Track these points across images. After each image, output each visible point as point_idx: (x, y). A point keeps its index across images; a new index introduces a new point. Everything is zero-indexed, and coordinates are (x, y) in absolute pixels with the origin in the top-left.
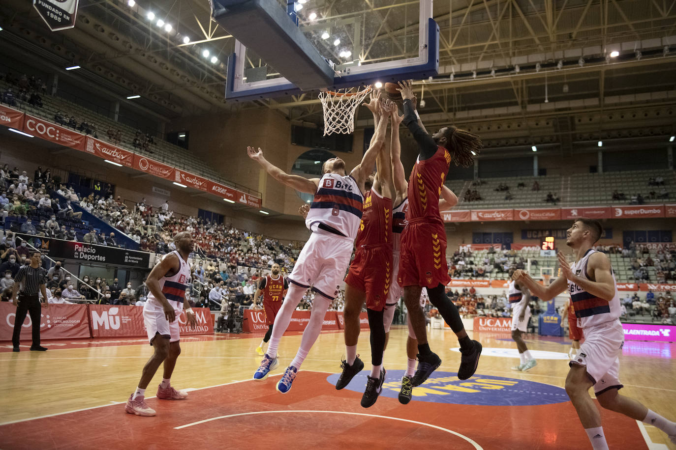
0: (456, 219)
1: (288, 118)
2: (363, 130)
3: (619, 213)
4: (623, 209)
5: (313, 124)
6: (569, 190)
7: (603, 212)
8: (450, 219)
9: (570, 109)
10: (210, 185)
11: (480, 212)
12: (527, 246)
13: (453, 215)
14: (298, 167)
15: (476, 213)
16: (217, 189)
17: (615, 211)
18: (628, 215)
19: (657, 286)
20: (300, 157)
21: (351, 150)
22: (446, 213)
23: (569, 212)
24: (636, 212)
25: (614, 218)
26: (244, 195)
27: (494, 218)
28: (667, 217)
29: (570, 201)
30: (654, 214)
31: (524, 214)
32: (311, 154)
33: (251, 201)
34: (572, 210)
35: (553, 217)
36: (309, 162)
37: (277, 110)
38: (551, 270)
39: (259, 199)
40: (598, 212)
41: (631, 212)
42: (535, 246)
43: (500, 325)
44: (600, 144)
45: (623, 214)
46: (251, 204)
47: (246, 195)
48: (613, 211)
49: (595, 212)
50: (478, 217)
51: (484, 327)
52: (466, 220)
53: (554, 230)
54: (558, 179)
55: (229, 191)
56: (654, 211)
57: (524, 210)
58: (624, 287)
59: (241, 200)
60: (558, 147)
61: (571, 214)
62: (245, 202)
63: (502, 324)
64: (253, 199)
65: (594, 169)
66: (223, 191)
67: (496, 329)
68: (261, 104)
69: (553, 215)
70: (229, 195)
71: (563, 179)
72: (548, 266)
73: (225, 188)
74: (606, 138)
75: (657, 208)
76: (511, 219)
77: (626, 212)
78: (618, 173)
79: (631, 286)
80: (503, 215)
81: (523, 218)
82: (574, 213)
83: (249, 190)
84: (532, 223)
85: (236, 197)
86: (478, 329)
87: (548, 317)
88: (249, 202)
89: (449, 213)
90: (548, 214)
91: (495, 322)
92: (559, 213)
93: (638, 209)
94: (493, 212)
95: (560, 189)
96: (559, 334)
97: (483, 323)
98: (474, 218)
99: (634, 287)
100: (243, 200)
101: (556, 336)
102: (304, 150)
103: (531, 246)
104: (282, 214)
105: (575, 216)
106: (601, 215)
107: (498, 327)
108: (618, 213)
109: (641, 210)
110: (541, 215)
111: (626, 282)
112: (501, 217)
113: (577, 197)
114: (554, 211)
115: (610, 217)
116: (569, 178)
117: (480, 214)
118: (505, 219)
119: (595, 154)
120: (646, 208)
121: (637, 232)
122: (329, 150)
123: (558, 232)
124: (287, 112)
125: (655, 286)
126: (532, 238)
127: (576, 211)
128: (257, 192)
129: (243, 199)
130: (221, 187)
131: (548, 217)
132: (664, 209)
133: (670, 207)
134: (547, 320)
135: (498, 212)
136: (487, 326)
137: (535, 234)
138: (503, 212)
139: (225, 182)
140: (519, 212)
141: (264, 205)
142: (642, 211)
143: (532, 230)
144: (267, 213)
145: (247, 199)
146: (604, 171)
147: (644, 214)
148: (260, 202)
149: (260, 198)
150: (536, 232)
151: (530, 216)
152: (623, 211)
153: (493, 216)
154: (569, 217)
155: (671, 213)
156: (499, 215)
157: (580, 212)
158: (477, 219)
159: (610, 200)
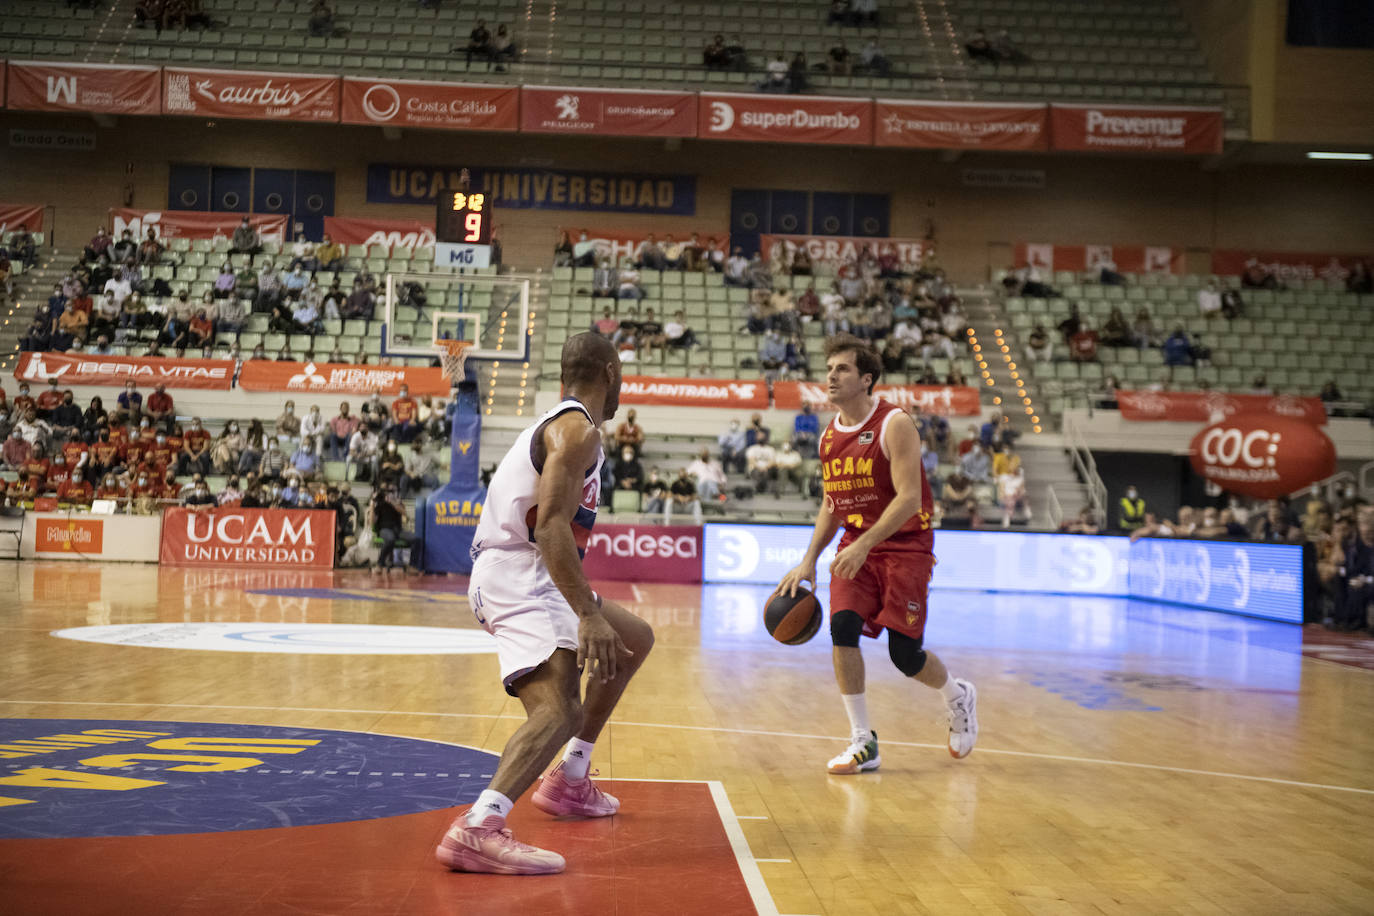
0: (100, 101)
3: (724, 119)
4: (739, 107)
6: (552, 17)
7: (669, 112)
8: (71, 99)
11: (204, 77)
12: (387, 231)
13: (88, 81)
15: (186, 81)
17: (711, 112)
18: (750, 129)
22: (57, 73)
23: (546, 104)
24: (780, 119)
25: (703, 136)
27: (263, 108)
28: (879, 143)
29: (555, 62)
30: (839, 132)
31: (381, 101)
34: (561, 94)
35: (489, 118)
40: (653, 112)
41: (765, 120)
42: (419, 230)
43: (268, 540)
45: (737, 124)
48: (703, 110)
49: (641, 111)
50: (194, 96)
51: (205, 546)
53: (492, 167)
56: (840, 121)
57: (382, 83)
58: (723, 393)
61: (555, 113)
63: (275, 532)
67: (250, 554)
69: (490, 109)
72: (463, 307)
75: (849, 110)
76: (328, 115)
77: (747, 119)
79: (746, 392)
80: (297, 97)
81: (374, 116)
82: (568, 108)
84: (411, 136)
86: (178, 554)
87: (453, 504)
89: (69, 73)
90: (471, 107)
91: (252, 523)
92: (514, 99)
93: (787, 108)
94: (260, 83)
95: (520, 8)
97: (200, 532)
98: (178, 100)
99: (757, 395)
103: (404, 233)
105: (567, 119)
106: (663, 123)
107: (259, 541)
108: (721, 121)
109: (798, 113)
110: (444, 109)
111: (729, 374)
112: (288, 105)
113: (581, 46)
114: (495, 97)
115: (693, 134)
117: (203, 87)
118: (305, 115)
120: (813, 109)
121: (779, 195)
123: (507, 178)
126: (408, 199)
127: (576, 99)
131: (473, 117)
132: (872, 115)
133: (890, 109)
134: (449, 515)
135: (278, 83)
136: (215, 541)
137: (420, 184)
138: (295, 84)
140: (361, 88)
142: (801, 119)
143: (410, 169)
147: (806, 130)
150: (421, 175)
151: (403, 108)
152: (738, 114)
153: (257, 97)
154: (549, 125)
155: (892, 128)
156: (280, 96)
157: (588, 105)
158: (190, 107)
159: (695, 68)
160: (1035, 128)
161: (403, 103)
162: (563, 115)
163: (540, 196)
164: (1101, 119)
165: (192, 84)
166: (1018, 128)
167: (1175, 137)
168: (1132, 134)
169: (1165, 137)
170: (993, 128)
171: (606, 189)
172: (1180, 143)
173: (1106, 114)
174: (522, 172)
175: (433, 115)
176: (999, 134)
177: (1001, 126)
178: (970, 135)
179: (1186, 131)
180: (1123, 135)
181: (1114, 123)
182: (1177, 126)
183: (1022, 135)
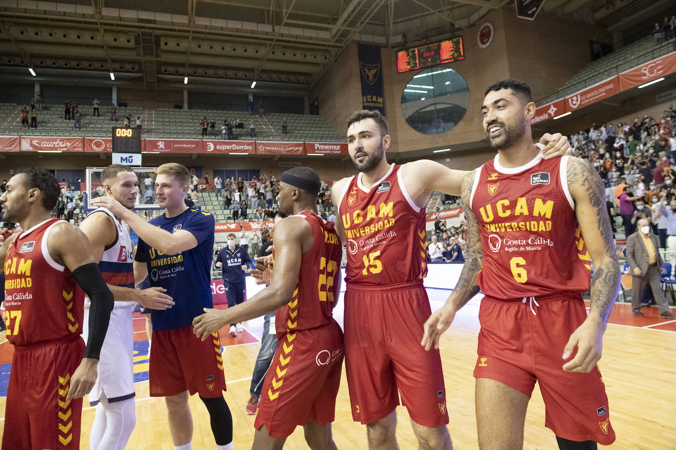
3: (211, 148)
4: (215, 144)
6: (153, 123)
7: (194, 146)
9: (155, 22)
11: (35, 139)
15: (28, 140)
17: (207, 145)
18: (219, 150)
23: (155, 144)
24: (228, 147)
25: (205, 153)
27: (57, 148)
28: (257, 153)
30: (246, 151)
31: (98, 145)
34: (158, 141)
40: (189, 146)
41: (224, 148)
44: (186, 80)
45: (215, 148)
48: (204, 145)
49: (184, 146)
50: (32, 145)
52: (14, 149)
54: (141, 112)
56: (246, 148)
57: (98, 139)
58: (225, 227)
60: (140, 79)
61: (157, 147)
65: (179, 107)
71: (147, 112)
74: (193, 76)
75: (248, 144)
76: (80, 150)
77: (218, 147)
78: (205, 111)
80: (69, 144)
81: (97, 150)
82: (161, 145)
92: (143, 143)
93: (230, 144)
94: (55, 140)
98: (26, 147)
99: (236, 227)
105: (161, 148)
106: (192, 149)
109: (233, 145)
111: (224, 222)
112: (66, 147)
113: (163, 129)
115: (201, 152)
116: (153, 112)
117: (35, 142)
118: (72, 150)
119: (181, 90)
120: (237, 144)
121: (227, 171)
127: (163, 143)
132: (255, 145)
133: (260, 144)
135: (62, 140)
138: (68, 140)
140: (91, 141)
142: (235, 147)
146: (190, 108)
147: (236, 151)
151: (106, 147)
152: (215, 146)
153: (54, 145)
154: (155, 151)
155: (261, 150)
156: (63, 144)
157: (168, 144)
158: (31, 149)
160: (301, 149)
161: (106, 145)
162: (160, 148)
164: (318, 146)
165: (31, 141)
166: (297, 148)
167: (338, 150)
168: (327, 150)
169: (335, 150)
170: (290, 149)
172: (340, 152)
173: (320, 144)
176: (291, 150)
177: (292, 148)
178: (283, 151)
179: (341, 149)
180: (325, 150)
181: (322, 147)
182: (338, 147)
183: (298, 150)
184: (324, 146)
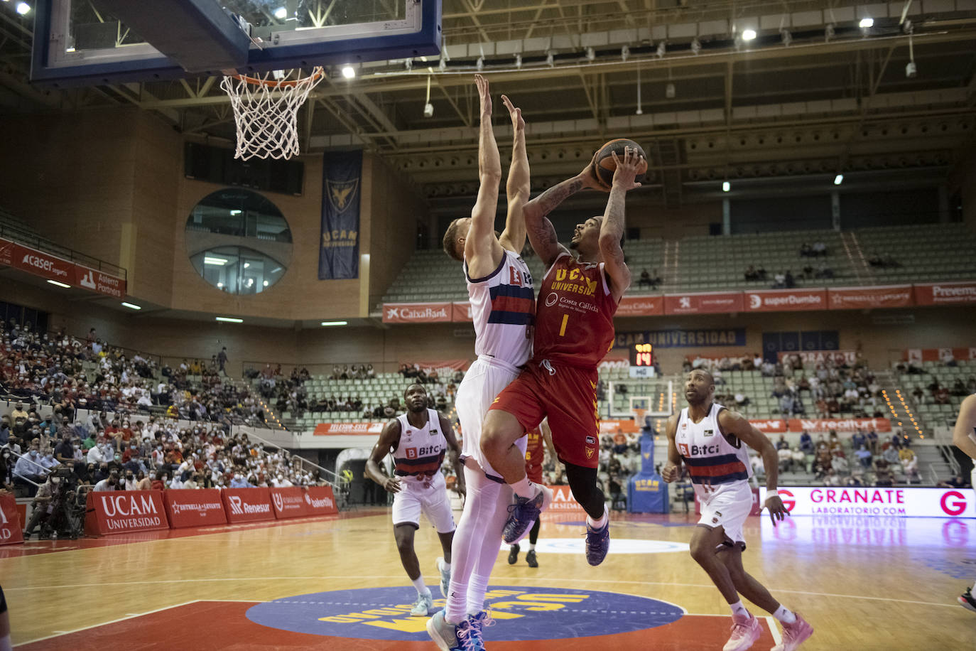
1: (177, 128)
2: (322, 154)
3: (757, 302)
4: (763, 297)
5: (227, 140)
6: (676, 264)
7: (731, 301)
9: (677, 126)
10: (18, 253)
12: (609, 361)
14: (198, 220)
16: (33, 260)
17: (750, 300)
18: (772, 306)
19: (816, 423)
20: (202, 203)
21: (299, 191)
23: (676, 302)
24: (783, 301)
25: (748, 310)
26: (91, 274)
28: (831, 308)
29: (678, 284)
30: (810, 305)
32: (224, 196)
33: (105, 284)
34: (681, 297)
35: (650, 310)
36: (220, 212)
37: (156, 112)
38: (647, 400)
39: (120, 281)
40: (724, 302)
41: (776, 302)
42: (622, 361)
43: (563, 499)
44: (726, 187)
45: (763, 304)
46: (105, 289)
47: (94, 273)
48: (747, 299)
49: (718, 302)
53: (653, 332)
54: (659, 246)
55: (58, 265)
56: (812, 299)
58: (765, 425)
59: (84, 283)
60: (657, 190)
61: (679, 305)
62: (92, 285)
64: (109, 281)
65: (716, 229)
66: (46, 265)
68: (124, 101)
69: (651, 306)
70: (59, 272)
71: (667, 245)
72: (642, 394)
73: (50, 259)
74: (736, 178)
75: (815, 294)
77: (768, 302)
78: (754, 235)
79: (776, 425)
82: (685, 303)
83: (100, 264)
85: (73, 276)
87: (643, 481)
88: (100, 286)
90: (643, 306)
92: (661, 302)
93: (786, 295)
95: (662, 262)
96: (662, 510)
99: (781, 426)
100: (87, 283)
101: (656, 513)
102: (209, 188)
103: (616, 361)
104: (169, 309)
105: (686, 308)
106: (728, 306)
107: (560, 501)
108: (755, 303)
109: (791, 297)
110: (631, 307)
111: (767, 417)
113: (690, 276)
114: (652, 301)
115: (742, 310)
116: (677, 244)
119: (719, 203)
120: (798, 295)
121: (785, 334)
122: (259, 189)
123: (660, 335)
124: (175, 117)
125: (813, 422)
127: (688, 299)
128: (118, 267)
129: (89, 281)
130: (41, 256)
131: (644, 310)
132: (826, 296)
133: (835, 293)
134: (642, 486)
137: (622, 340)
139: (51, 247)
141: (130, 292)
142: (793, 300)
144: (138, 308)
145: (96, 281)
146: (733, 231)
147: (796, 305)
148: (123, 285)
149: (122, 278)
150: (623, 337)
152: (763, 299)
154: (677, 311)
155: (837, 301)
157: (694, 301)
159: (741, 281)
160: (907, 296)
162: (683, 306)
163: (675, 341)
164: (939, 289)
166: (898, 296)
168: (956, 295)
169: (973, 296)
170: (886, 297)
171: (704, 337)
173: (942, 287)
174: (666, 331)
175: (626, 310)
176: (889, 300)
177: (890, 296)
178: (874, 301)
180: (952, 296)
181: (947, 291)
183: (901, 299)
184: (950, 290)
